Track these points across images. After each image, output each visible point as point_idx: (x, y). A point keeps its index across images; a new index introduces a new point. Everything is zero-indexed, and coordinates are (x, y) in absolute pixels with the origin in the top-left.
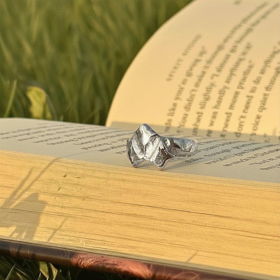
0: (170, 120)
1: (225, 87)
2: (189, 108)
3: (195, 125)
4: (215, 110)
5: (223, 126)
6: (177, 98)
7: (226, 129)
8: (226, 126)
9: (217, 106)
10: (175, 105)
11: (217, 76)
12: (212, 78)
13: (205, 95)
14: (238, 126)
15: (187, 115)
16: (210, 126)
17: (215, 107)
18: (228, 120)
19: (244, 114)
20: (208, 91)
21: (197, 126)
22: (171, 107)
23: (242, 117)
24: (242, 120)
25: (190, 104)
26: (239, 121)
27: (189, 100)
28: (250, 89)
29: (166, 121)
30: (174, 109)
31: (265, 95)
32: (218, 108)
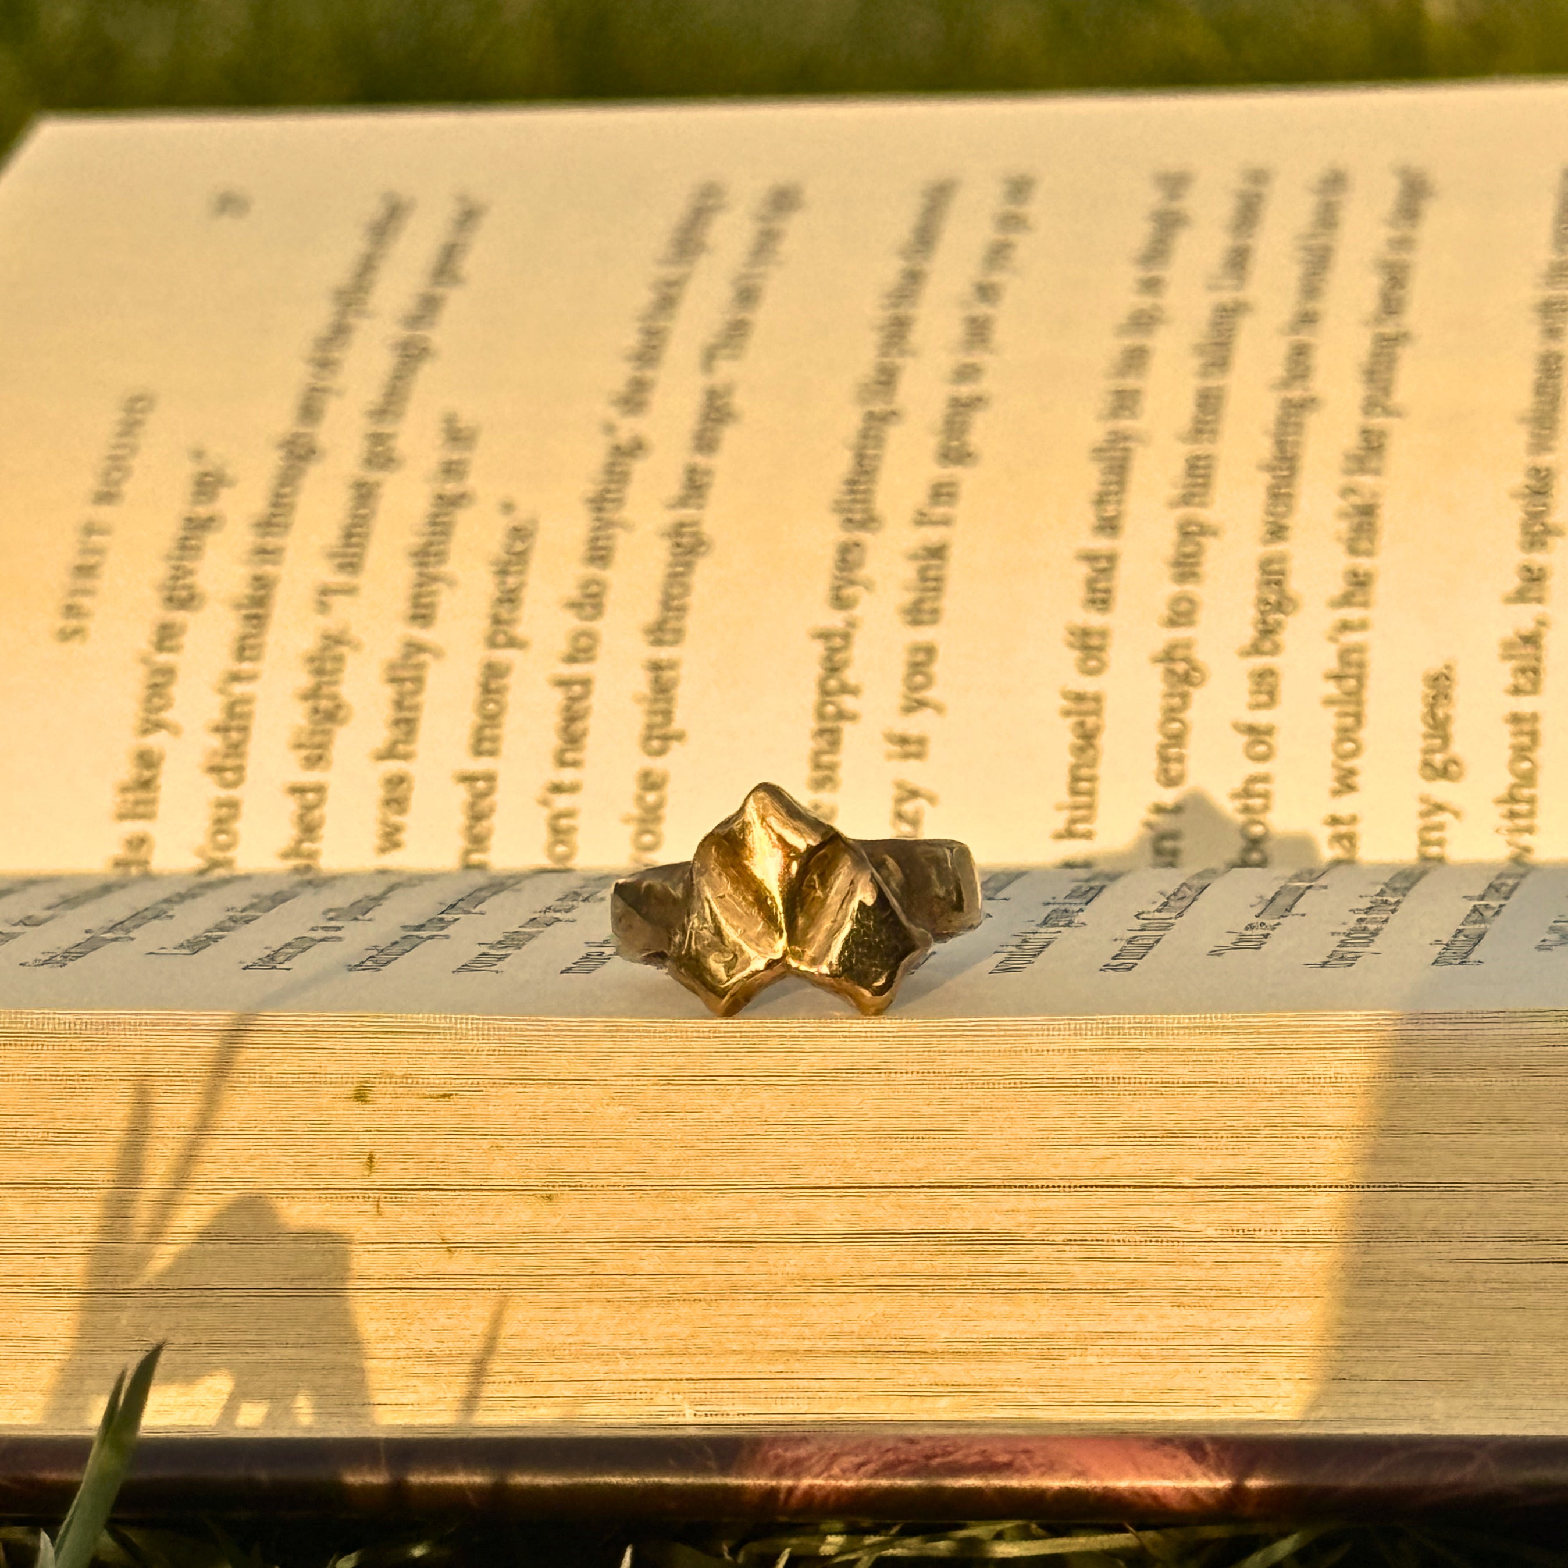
0: (139, 842)
1: (415, 648)
2: (239, 769)
3: (293, 852)
4: (393, 767)
5: (460, 843)
6: (152, 725)
7: (476, 858)
8: (478, 841)
9: (395, 743)
10: (147, 760)
11: (350, 591)
12: (323, 607)
13: (313, 694)
14: (544, 835)
15: (233, 805)
16: (383, 850)
17: (389, 753)
18: (477, 815)
19: (567, 776)
20: (319, 672)
21: (312, 855)
22: (127, 771)
23: (557, 788)
24: (562, 802)
25: (236, 749)
26: (545, 813)
27: (221, 729)
28: (563, 647)
29: (119, 851)
30: (146, 784)
31: (656, 667)
32: (406, 757)
